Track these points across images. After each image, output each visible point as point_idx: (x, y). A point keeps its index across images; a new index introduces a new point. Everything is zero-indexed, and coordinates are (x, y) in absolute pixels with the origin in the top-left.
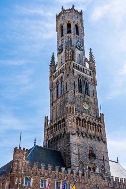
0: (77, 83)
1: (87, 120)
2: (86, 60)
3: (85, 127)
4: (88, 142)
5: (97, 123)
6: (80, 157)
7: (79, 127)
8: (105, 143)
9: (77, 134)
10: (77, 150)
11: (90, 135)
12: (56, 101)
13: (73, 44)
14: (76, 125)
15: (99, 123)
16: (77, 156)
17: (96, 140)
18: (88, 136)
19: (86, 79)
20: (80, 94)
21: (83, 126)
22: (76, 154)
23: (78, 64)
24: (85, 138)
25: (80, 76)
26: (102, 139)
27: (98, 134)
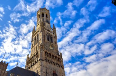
0: (46, 36)
1: (52, 54)
2: (51, 29)
3: (51, 58)
4: (53, 66)
5: (58, 57)
6: (47, 75)
7: (47, 57)
8: (63, 68)
9: (45, 60)
10: (45, 70)
11: (54, 63)
12: (34, 46)
13: (44, 21)
14: (45, 55)
15: (59, 57)
16: (45, 74)
17: (57, 66)
18: (53, 63)
19: (51, 35)
20: (47, 41)
21: (49, 57)
22: (44, 73)
23: (47, 28)
24: (51, 64)
25: (48, 33)
26: (61, 66)
27: (59, 63)
